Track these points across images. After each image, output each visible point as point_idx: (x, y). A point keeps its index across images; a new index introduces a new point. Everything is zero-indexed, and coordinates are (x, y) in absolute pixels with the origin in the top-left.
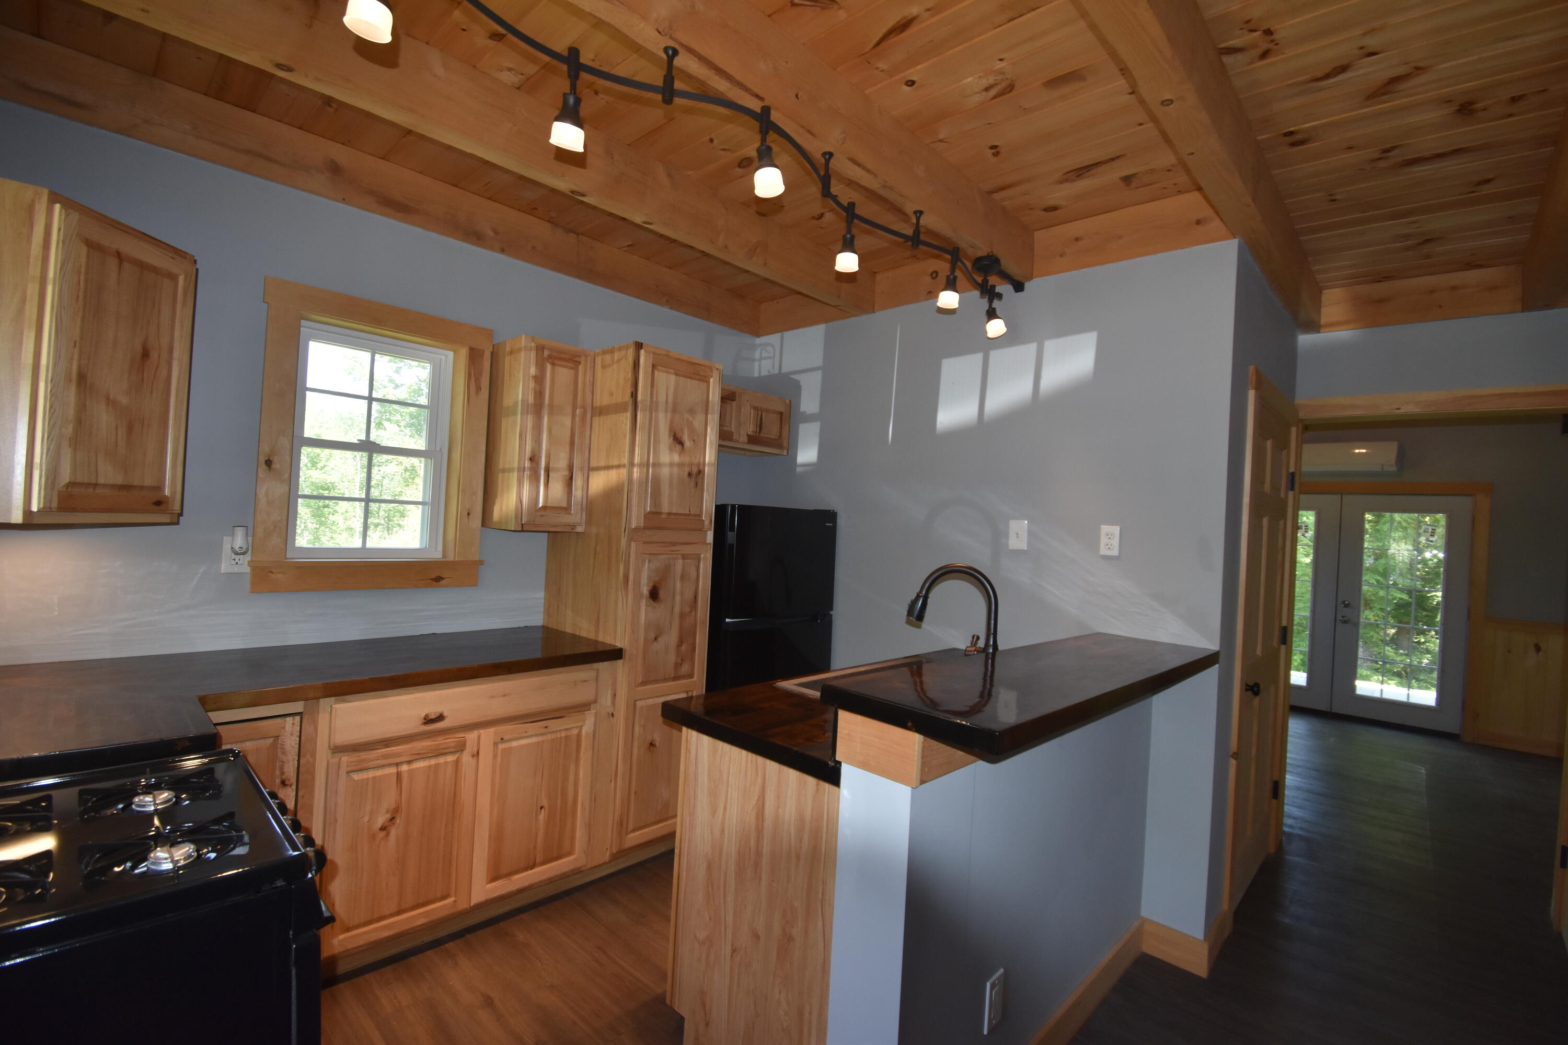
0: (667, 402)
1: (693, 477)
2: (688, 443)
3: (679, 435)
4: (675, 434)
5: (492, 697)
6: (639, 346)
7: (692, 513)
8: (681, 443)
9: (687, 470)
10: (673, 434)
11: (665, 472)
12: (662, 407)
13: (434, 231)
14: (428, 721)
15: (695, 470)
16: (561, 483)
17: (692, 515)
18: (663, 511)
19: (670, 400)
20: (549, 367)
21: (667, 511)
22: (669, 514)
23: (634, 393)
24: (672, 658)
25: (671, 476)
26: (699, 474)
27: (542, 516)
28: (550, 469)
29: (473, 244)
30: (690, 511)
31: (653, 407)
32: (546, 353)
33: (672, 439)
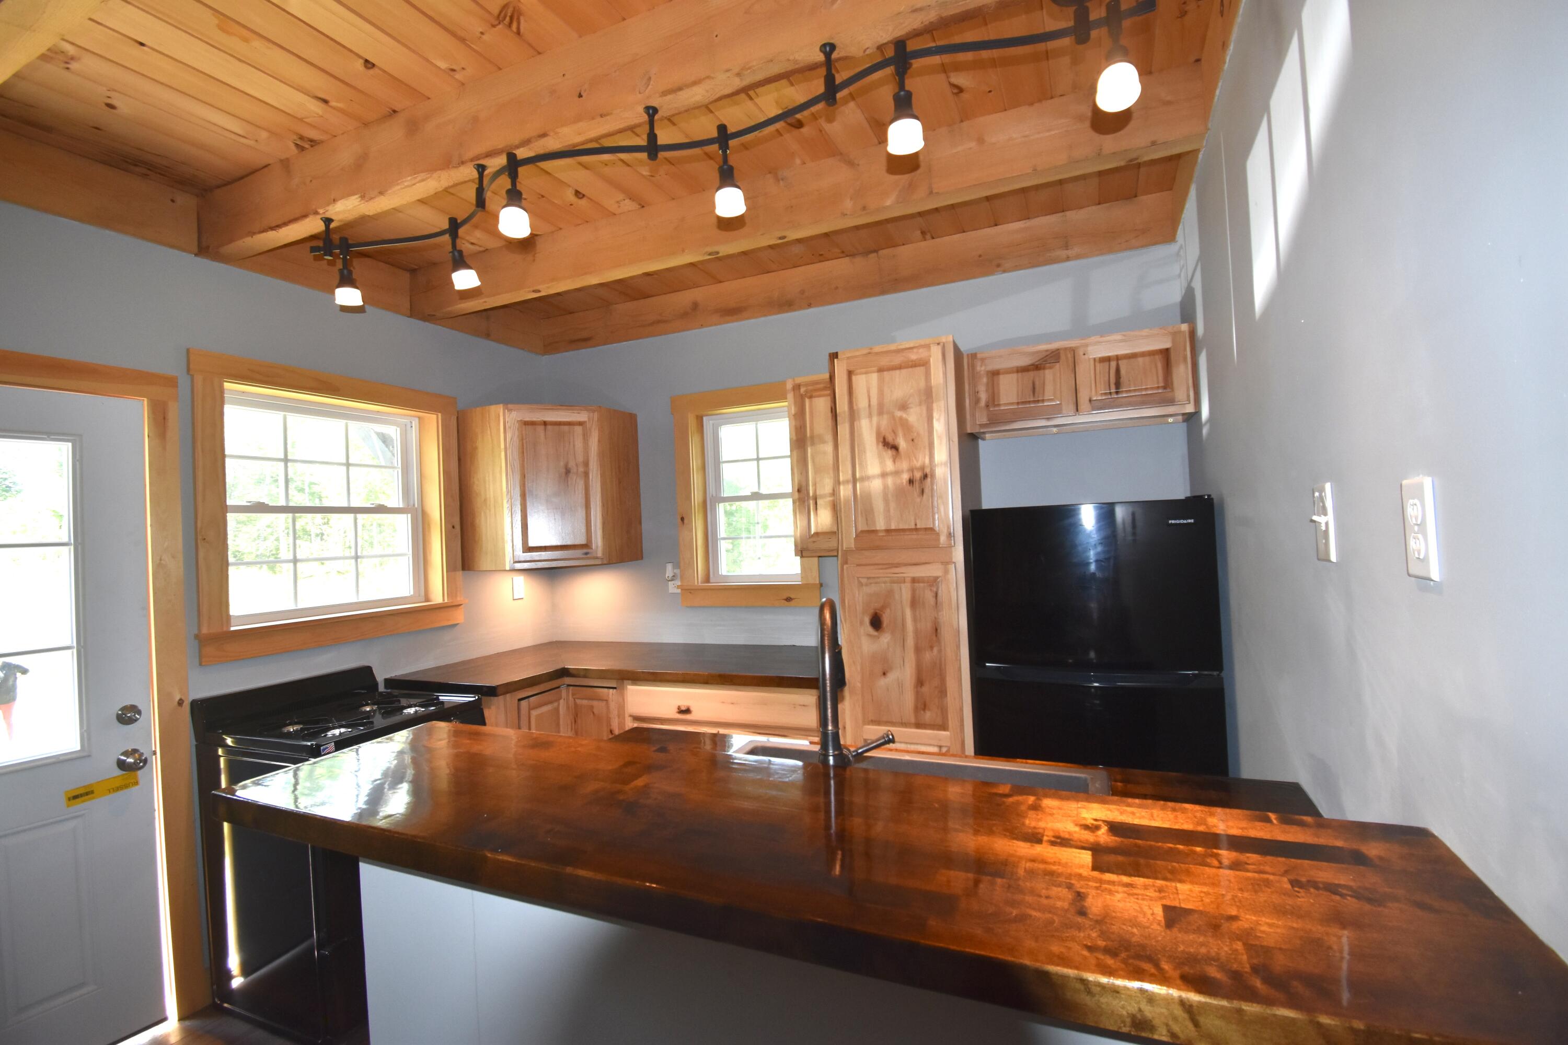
0: (869, 405)
1: (917, 485)
2: (902, 444)
3: (890, 439)
4: (884, 439)
5: (723, 702)
6: (834, 356)
7: (918, 526)
8: (895, 448)
9: (905, 477)
10: (882, 439)
11: (876, 485)
12: (864, 413)
13: (761, 316)
14: (681, 712)
15: (918, 475)
16: (829, 508)
17: (920, 529)
18: (878, 529)
19: (874, 401)
20: (807, 401)
21: (883, 528)
22: (888, 531)
23: (833, 408)
24: (909, 699)
25: (885, 487)
26: (924, 479)
27: (814, 542)
28: (818, 497)
29: (787, 312)
30: (916, 525)
31: (853, 415)
32: (803, 390)
33: (881, 445)
